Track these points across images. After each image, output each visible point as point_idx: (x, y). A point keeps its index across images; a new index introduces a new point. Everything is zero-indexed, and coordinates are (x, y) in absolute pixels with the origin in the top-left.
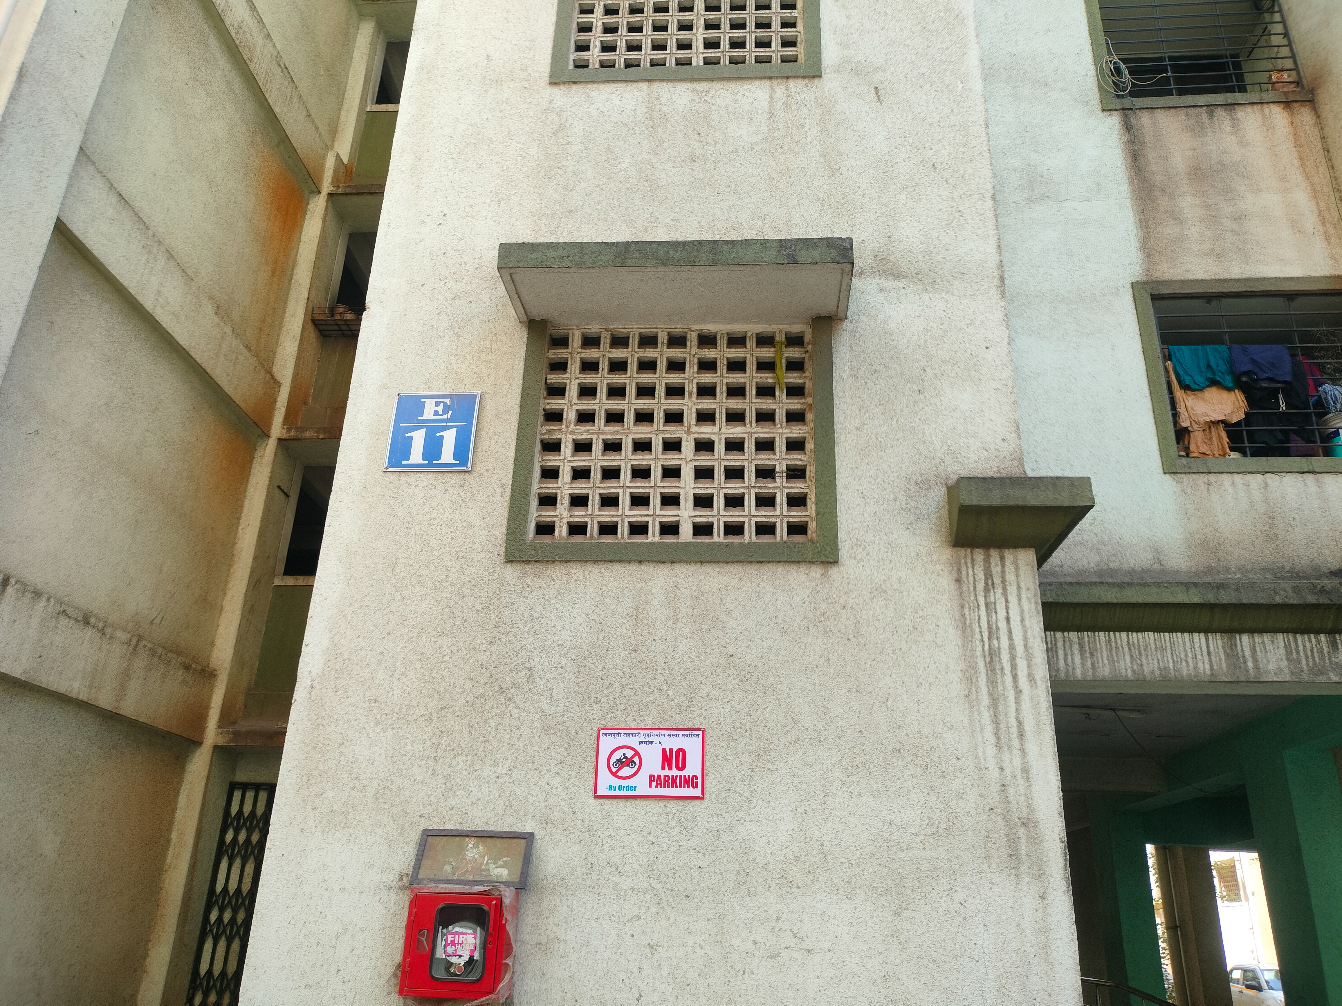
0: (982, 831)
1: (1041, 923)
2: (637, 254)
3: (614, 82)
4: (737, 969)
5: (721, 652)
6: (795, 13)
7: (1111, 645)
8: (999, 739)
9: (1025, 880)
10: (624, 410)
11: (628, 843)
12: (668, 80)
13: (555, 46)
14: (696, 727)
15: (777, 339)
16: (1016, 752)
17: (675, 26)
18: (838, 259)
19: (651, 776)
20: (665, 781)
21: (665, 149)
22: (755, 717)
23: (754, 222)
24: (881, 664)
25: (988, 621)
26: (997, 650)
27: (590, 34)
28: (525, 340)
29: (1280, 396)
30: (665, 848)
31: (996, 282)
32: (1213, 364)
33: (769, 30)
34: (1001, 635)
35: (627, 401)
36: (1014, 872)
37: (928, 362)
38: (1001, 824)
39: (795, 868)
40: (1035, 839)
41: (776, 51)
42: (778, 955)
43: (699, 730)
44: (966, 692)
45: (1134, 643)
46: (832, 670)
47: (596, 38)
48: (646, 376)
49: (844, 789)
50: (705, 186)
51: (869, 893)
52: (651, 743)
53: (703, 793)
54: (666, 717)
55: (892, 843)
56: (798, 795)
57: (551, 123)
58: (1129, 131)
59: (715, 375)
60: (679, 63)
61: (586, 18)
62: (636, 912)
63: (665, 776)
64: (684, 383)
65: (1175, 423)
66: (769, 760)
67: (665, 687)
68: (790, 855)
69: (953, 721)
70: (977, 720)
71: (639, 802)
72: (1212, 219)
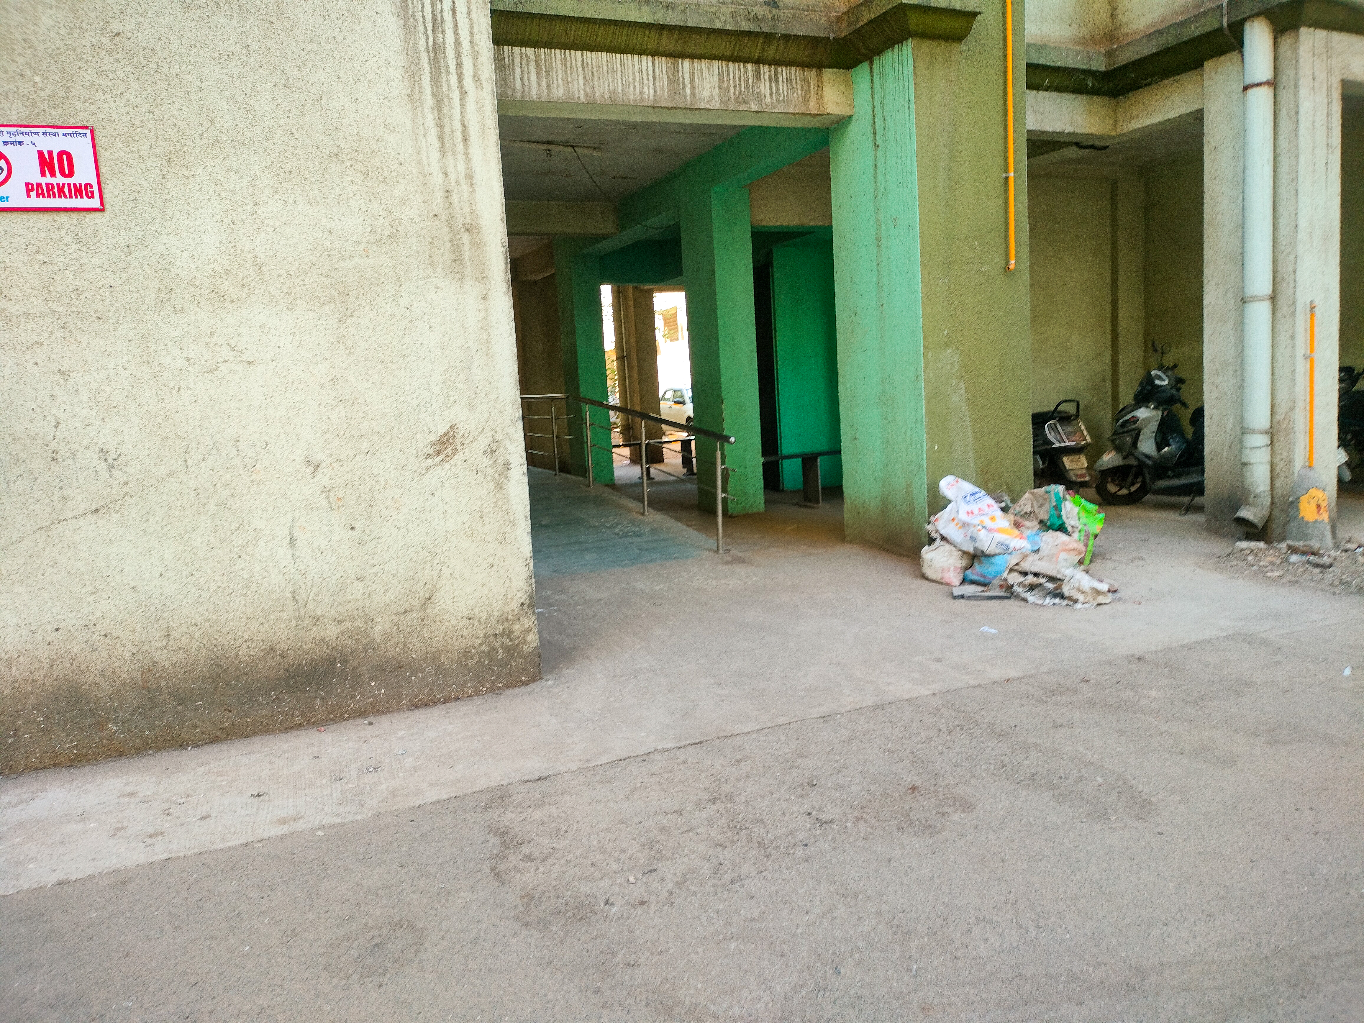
0: (427, 237)
1: (484, 321)
4: (171, 387)
5: (102, 29)
7: (566, 64)
8: (443, 143)
9: (469, 282)
11: (10, 264)
14: (82, 124)
16: (460, 157)
19: (27, 185)
20: (48, 191)
22: (159, 114)
24: (312, 55)
25: (433, 11)
26: (441, 45)
30: (62, 268)
34: (446, 28)
36: (458, 276)
38: (445, 230)
39: (226, 282)
40: (478, 244)
42: (217, 369)
43: (86, 128)
44: (409, 91)
45: (587, 64)
46: (252, 59)
49: (277, 197)
51: (312, 303)
52: (21, 143)
53: (102, 203)
54: (36, 111)
55: (333, 252)
56: (223, 204)
62: (36, 339)
63: (47, 185)
66: (183, 166)
67: (29, 73)
68: (218, 269)
69: (395, 123)
70: (420, 123)
71: (15, 215)
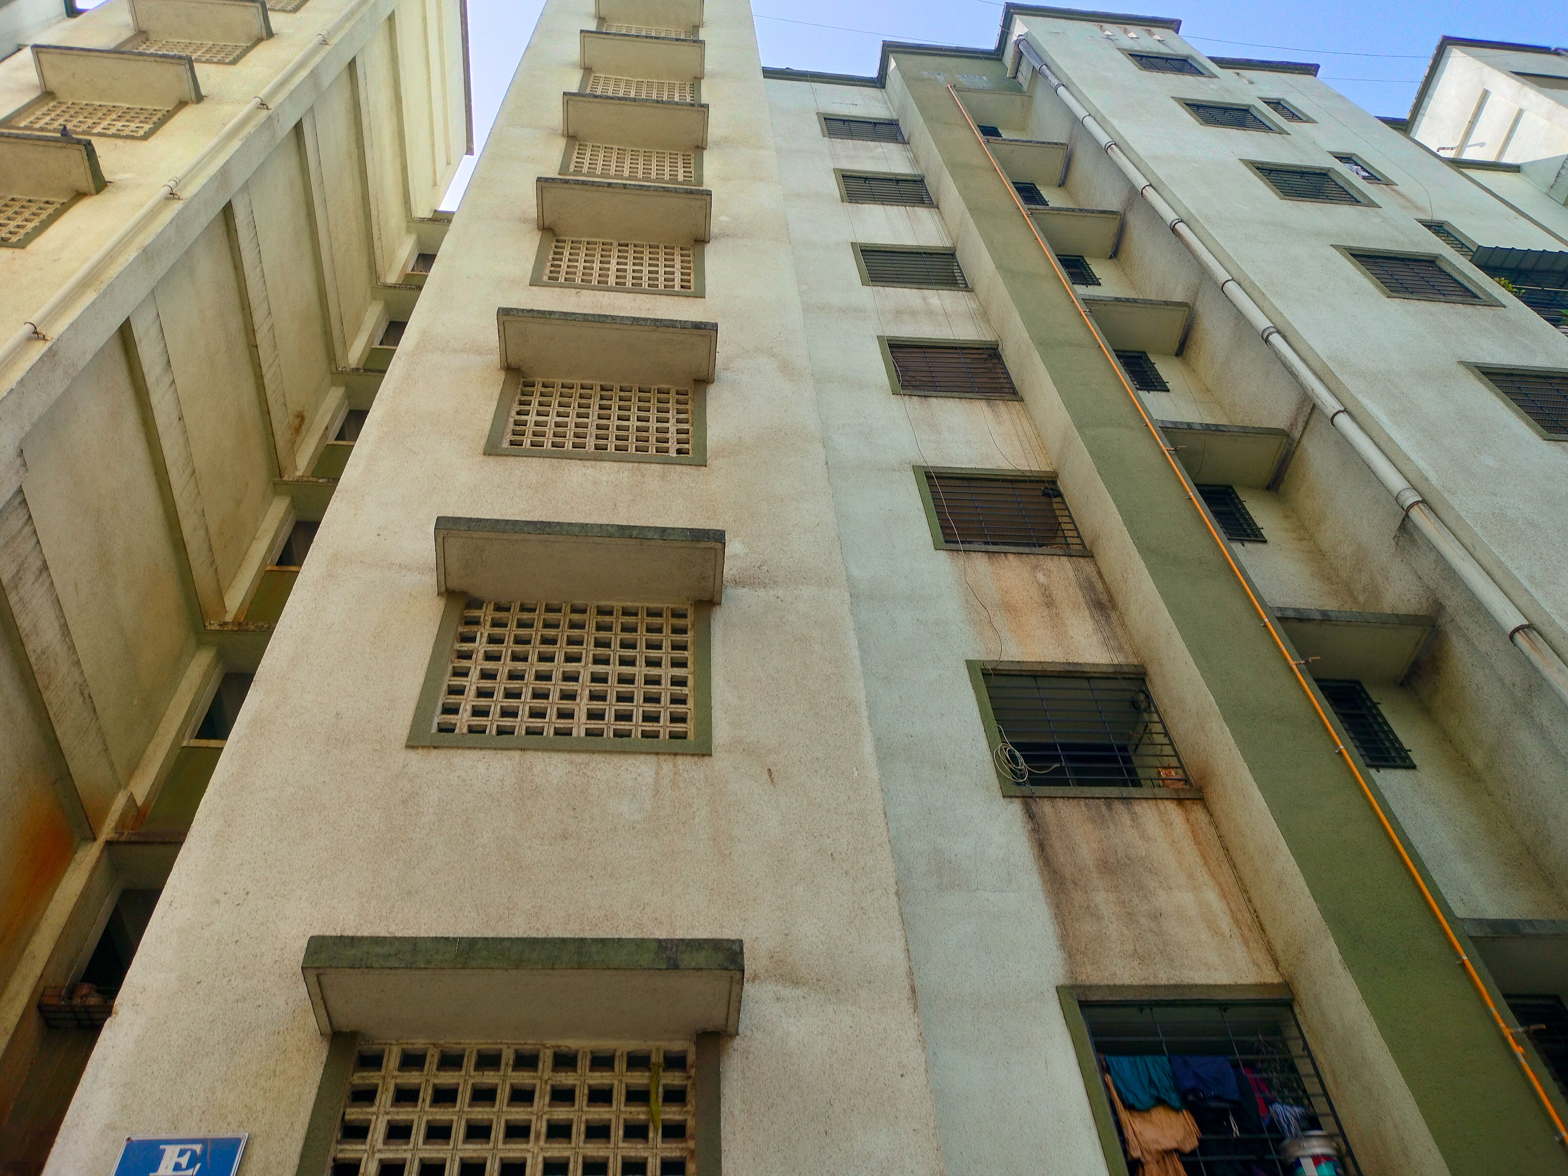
2: (484, 953)
3: (481, 749)
6: (685, 690)
10: (445, 1160)
12: (545, 750)
13: (418, 708)
15: (653, 1059)
17: (558, 695)
18: (726, 964)
21: (534, 825)
23: (632, 912)
27: (461, 697)
28: (324, 1058)
29: (1231, 1119)
31: (907, 992)
32: (1156, 1081)
33: (658, 705)
35: (451, 1146)
37: (834, 1092)
41: (664, 726)
47: (468, 702)
48: (481, 1109)
50: (576, 868)
57: (401, 790)
58: (1032, 819)
59: (572, 1109)
60: (558, 732)
61: (458, 681)
64: (530, 1121)
65: (1126, 1152)
72: (1130, 917)
